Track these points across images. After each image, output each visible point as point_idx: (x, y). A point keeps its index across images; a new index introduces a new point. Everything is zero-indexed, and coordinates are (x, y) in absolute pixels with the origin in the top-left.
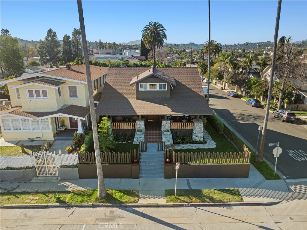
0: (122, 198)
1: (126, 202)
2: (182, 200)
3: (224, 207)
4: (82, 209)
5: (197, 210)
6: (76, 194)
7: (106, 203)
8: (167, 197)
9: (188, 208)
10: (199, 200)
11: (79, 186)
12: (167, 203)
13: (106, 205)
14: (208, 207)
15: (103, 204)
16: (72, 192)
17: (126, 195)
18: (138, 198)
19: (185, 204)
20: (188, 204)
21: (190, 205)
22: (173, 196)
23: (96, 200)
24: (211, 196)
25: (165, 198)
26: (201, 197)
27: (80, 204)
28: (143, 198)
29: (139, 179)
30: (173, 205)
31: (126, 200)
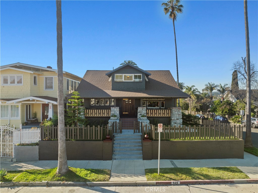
0: (88, 176)
1: (93, 180)
2: (168, 178)
3: (226, 185)
4: (32, 188)
5: (189, 188)
6: (29, 172)
7: (66, 181)
8: (148, 175)
9: (178, 186)
10: (190, 178)
11: (35, 166)
12: (148, 180)
13: (65, 184)
14: (204, 185)
15: (62, 182)
16: (25, 171)
17: (94, 174)
18: (109, 176)
19: (172, 181)
20: (176, 181)
21: (179, 183)
22: (155, 174)
23: (54, 177)
24: (205, 173)
25: (145, 176)
26: (193, 175)
27: (30, 182)
28: (116, 176)
29: (111, 161)
30: (157, 183)
31: (94, 178)
